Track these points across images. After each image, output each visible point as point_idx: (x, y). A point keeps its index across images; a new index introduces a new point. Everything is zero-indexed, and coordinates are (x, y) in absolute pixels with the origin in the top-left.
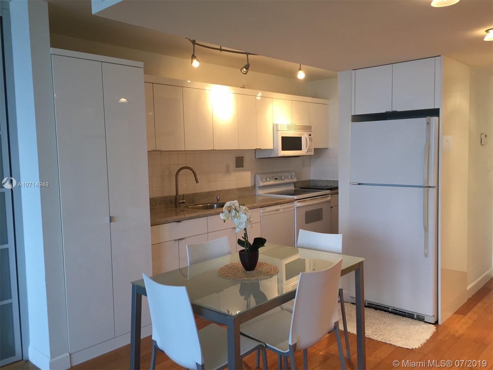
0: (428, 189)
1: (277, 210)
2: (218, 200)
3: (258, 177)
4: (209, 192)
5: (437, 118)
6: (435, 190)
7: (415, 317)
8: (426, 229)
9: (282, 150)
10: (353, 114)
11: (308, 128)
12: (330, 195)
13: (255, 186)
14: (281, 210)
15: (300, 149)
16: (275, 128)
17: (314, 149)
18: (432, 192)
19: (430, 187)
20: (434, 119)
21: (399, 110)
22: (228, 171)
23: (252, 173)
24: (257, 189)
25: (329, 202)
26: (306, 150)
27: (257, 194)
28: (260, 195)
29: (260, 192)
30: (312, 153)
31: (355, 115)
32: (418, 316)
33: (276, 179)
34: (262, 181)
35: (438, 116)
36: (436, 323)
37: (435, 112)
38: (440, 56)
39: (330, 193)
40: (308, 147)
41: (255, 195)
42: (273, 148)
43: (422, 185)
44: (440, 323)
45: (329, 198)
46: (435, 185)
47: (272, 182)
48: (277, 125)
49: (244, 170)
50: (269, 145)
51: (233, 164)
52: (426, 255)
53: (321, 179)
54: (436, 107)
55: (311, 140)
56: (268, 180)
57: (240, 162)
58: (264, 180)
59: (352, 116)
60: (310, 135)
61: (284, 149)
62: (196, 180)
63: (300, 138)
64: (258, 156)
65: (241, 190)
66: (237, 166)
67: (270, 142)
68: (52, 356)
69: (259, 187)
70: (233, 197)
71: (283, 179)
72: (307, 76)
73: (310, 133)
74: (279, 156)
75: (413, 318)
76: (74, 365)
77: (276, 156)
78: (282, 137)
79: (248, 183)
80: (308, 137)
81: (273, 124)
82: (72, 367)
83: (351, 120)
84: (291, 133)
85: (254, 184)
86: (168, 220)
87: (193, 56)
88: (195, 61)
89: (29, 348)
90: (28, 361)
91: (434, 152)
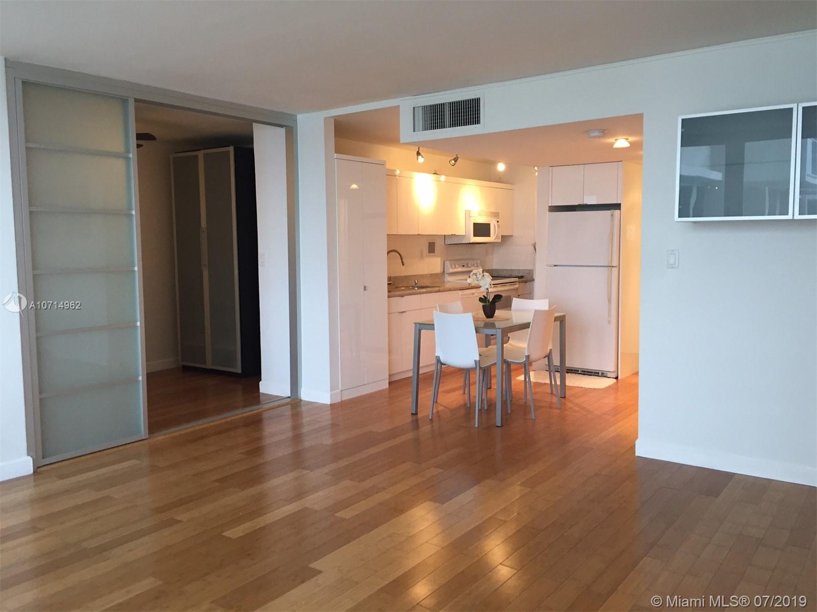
0: (611, 269)
2: (416, 284)
3: (448, 263)
4: (406, 277)
5: (619, 211)
6: (617, 269)
7: (600, 375)
8: (610, 301)
10: (550, 205)
11: (496, 215)
12: (517, 283)
13: (444, 271)
14: (476, 294)
15: (488, 235)
16: (468, 214)
17: (502, 236)
18: (615, 270)
19: (613, 267)
20: (617, 212)
21: (589, 204)
22: (422, 257)
23: (441, 260)
24: (446, 275)
25: (516, 289)
26: (494, 238)
28: (449, 282)
29: (448, 279)
30: (500, 240)
31: (551, 206)
32: (603, 374)
33: (463, 266)
34: (451, 267)
35: (620, 209)
36: (617, 378)
37: (617, 206)
38: (621, 161)
39: (517, 280)
40: (496, 233)
41: (444, 281)
42: (464, 234)
43: (607, 265)
44: (619, 378)
45: (517, 286)
46: (617, 265)
47: (460, 269)
48: (469, 211)
49: (435, 256)
50: (460, 231)
51: (426, 249)
52: (609, 322)
53: (505, 268)
54: (618, 203)
55: (499, 226)
56: (457, 266)
57: (432, 248)
58: (454, 267)
59: (549, 207)
60: (498, 222)
61: (475, 235)
62: (402, 262)
63: (489, 224)
64: (448, 242)
65: (432, 276)
66: (430, 252)
67: (462, 228)
68: (331, 390)
69: (448, 274)
70: (426, 282)
71: (469, 265)
72: (505, 169)
73: (498, 220)
74: (471, 242)
75: (598, 376)
76: (344, 399)
77: (468, 242)
78: (475, 224)
79: (438, 269)
80: (496, 223)
81: (466, 210)
82: (342, 401)
83: (548, 210)
84: (482, 220)
85: (442, 271)
86: (395, 294)
87: (418, 154)
88: (420, 157)
89: (302, 390)
90: (301, 400)
91: (616, 238)
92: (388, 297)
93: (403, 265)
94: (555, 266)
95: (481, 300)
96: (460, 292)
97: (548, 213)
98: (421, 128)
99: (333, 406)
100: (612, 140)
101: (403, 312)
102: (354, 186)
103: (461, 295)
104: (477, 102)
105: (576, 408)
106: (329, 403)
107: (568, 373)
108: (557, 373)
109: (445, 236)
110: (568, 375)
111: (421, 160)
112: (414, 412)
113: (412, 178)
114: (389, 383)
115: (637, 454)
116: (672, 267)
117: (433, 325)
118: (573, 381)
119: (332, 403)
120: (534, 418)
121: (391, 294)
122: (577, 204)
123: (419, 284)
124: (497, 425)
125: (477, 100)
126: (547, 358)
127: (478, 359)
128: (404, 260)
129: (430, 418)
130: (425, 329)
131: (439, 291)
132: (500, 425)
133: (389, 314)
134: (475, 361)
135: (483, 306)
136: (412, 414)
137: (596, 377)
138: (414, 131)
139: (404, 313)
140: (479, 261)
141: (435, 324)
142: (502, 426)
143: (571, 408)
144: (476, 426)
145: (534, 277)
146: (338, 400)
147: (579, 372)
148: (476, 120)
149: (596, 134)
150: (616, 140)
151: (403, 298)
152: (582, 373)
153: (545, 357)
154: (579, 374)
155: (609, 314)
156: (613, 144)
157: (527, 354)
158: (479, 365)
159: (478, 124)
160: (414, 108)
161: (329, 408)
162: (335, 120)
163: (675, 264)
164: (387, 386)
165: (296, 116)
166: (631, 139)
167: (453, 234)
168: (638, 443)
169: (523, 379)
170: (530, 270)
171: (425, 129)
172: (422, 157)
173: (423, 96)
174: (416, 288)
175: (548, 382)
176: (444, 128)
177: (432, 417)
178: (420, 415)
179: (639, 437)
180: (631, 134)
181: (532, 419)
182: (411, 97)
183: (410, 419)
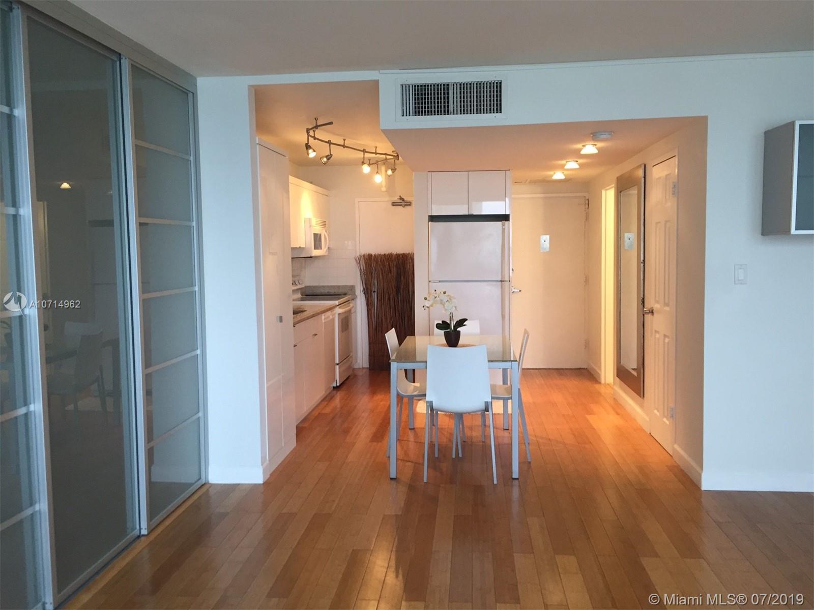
5: (508, 222)
10: (430, 215)
11: (324, 224)
15: (321, 248)
16: (308, 223)
18: (508, 285)
19: (506, 281)
20: (506, 224)
21: (475, 214)
26: (324, 250)
30: (328, 253)
37: (505, 218)
38: (509, 170)
40: (324, 245)
42: (304, 246)
43: (500, 279)
48: (310, 219)
50: (302, 243)
53: (321, 285)
54: (507, 213)
61: (315, 248)
63: (321, 235)
67: (304, 240)
68: (262, 463)
73: (326, 230)
74: (310, 255)
76: (271, 472)
78: (314, 234)
80: (324, 234)
81: (305, 219)
82: (270, 475)
83: (426, 220)
84: (318, 229)
90: (209, 484)
94: (440, 281)
96: (323, 316)
97: (427, 223)
98: (413, 113)
100: (579, 146)
106: (262, 482)
111: (312, 154)
115: (705, 488)
116: (741, 282)
122: (462, 214)
124: (514, 477)
125: (497, 83)
131: (313, 316)
135: (443, 333)
138: (403, 115)
139: (296, 348)
148: (497, 108)
150: (584, 146)
151: (295, 328)
155: (503, 331)
159: (497, 112)
160: (403, 86)
161: (262, 490)
163: (744, 279)
164: (295, 444)
165: (196, 79)
170: (352, 286)
171: (419, 114)
182: (399, 71)
183: (400, 486)
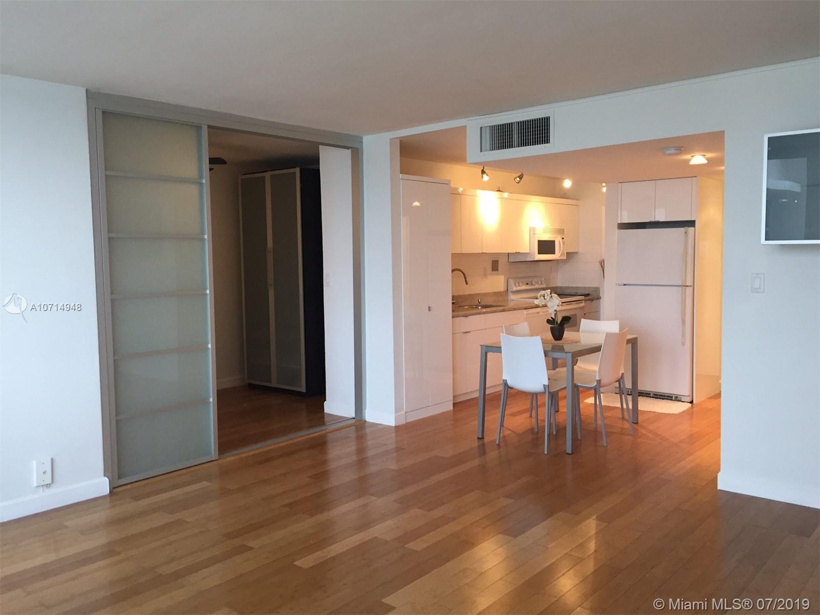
0: (686, 289)
1: (538, 313)
2: (480, 303)
3: (511, 281)
4: (470, 295)
5: (694, 228)
6: (691, 289)
7: (674, 399)
8: (684, 322)
9: (538, 254)
10: (619, 222)
11: (561, 231)
12: (583, 301)
13: (507, 290)
14: (541, 313)
15: (553, 252)
16: (532, 231)
17: (567, 253)
18: (689, 290)
19: (687, 286)
20: (691, 229)
21: (661, 221)
22: (485, 275)
23: (505, 278)
24: (510, 293)
25: (582, 308)
26: (560, 254)
27: (509, 299)
28: (513, 300)
29: (512, 297)
30: (565, 258)
31: (621, 223)
32: (676, 397)
33: (527, 284)
34: (515, 285)
35: (694, 226)
36: (692, 402)
38: (696, 177)
39: (583, 299)
40: (562, 248)
41: (508, 300)
42: (528, 252)
43: (681, 284)
44: (694, 402)
45: (583, 304)
46: (692, 284)
47: (524, 287)
48: (534, 228)
49: (497, 274)
50: (525, 249)
51: (489, 266)
52: (683, 344)
53: (570, 286)
54: (693, 219)
55: (564, 244)
56: (521, 284)
57: (495, 266)
58: (517, 285)
59: (618, 224)
60: (563, 238)
61: (539, 253)
62: (466, 281)
63: (554, 241)
64: (511, 260)
65: (497, 294)
66: (493, 270)
67: (527, 246)
68: (396, 412)
69: (512, 292)
70: (489, 301)
71: (534, 284)
72: (572, 184)
73: (563, 236)
74: (535, 260)
75: (671, 400)
76: (408, 421)
77: (533, 260)
78: (539, 241)
79: (501, 288)
80: (561, 240)
81: (530, 228)
82: (406, 423)
83: (616, 227)
84: (546, 237)
85: (506, 288)
86: (459, 315)
87: (483, 172)
88: (485, 176)
89: (366, 411)
90: (365, 421)
91: (690, 258)
92: (453, 317)
93: (467, 284)
94: (624, 285)
95: (548, 321)
96: (525, 312)
97: (617, 231)
98: (488, 147)
99: (397, 428)
100: (688, 157)
101: (467, 332)
102: (416, 204)
103: (526, 314)
104: (547, 119)
105: (650, 435)
106: (394, 425)
107: (639, 396)
108: (628, 396)
109: (508, 253)
110: (640, 399)
111: (486, 178)
112: (481, 437)
113: (476, 196)
114: (454, 404)
115: (719, 487)
116: (755, 291)
117: (501, 347)
118: (645, 405)
119: (397, 425)
120: (605, 445)
121: (456, 314)
122: (648, 221)
123: (483, 303)
124: (567, 452)
125: (547, 118)
126: (618, 382)
127: (547, 383)
128: (467, 279)
129: (497, 443)
130: (491, 352)
131: (504, 311)
132: (570, 452)
133: (453, 334)
134: (544, 385)
135: (551, 328)
136: (479, 438)
137: (669, 401)
138: (481, 151)
139: (469, 334)
140: (543, 279)
141: (502, 347)
142: (572, 453)
143: (645, 435)
144: (546, 452)
145: (601, 295)
146: (402, 422)
147: (651, 396)
148: (545, 139)
149: (672, 151)
150: (692, 156)
151: (467, 318)
152: (654, 396)
153: (616, 381)
154: (651, 397)
155: (683, 335)
156: (689, 160)
157: (598, 379)
158: (549, 390)
159: (547, 143)
160: (481, 128)
161: (394, 431)
162: (401, 141)
163: (760, 288)
164: (451, 408)
165: (362, 138)
166: (709, 155)
167: (518, 251)
168: (719, 475)
169: (593, 402)
170: (597, 288)
171: (492, 149)
172: (487, 175)
173: (491, 115)
174: (480, 308)
175: (619, 405)
176: (512, 147)
177: (499, 442)
178: (486, 440)
179: (721, 469)
180: (708, 150)
181: (604, 446)
182: (479, 117)
183: (476, 444)
